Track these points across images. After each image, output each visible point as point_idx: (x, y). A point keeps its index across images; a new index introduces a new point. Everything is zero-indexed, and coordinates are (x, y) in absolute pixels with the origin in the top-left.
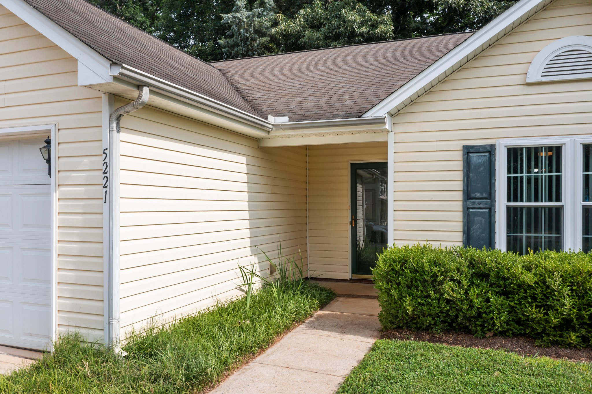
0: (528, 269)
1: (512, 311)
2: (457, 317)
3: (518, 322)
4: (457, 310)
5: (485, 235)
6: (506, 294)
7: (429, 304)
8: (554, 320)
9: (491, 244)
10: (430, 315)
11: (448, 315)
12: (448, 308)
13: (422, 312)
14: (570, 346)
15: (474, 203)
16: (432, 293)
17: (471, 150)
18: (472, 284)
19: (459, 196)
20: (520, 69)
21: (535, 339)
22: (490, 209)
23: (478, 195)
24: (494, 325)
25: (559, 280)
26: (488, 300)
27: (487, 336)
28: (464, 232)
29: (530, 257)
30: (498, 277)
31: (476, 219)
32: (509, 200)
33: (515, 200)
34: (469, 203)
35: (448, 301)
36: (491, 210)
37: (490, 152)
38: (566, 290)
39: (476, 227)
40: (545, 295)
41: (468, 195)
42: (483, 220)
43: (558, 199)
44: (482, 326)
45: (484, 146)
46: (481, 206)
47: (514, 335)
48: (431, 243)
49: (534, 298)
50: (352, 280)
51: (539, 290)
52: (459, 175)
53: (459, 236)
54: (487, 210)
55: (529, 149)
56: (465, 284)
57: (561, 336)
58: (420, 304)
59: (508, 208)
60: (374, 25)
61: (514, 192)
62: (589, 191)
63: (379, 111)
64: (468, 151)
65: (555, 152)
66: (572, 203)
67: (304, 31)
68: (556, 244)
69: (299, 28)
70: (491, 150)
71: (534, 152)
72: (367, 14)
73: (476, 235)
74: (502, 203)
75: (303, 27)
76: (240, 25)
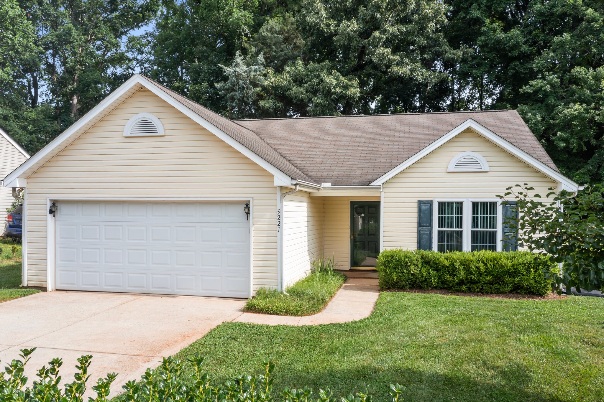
0: (447, 259)
1: (440, 277)
2: (416, 281)
3: (442, 283)
4: (416, 278)
5: (428, 244)
6: (437, 270)
7: (404, 276)
8: (457, 280)
9: (430, 248)
10: (404, 281)
11: (412, 281)
12: (412, 277)
13: (401, 280)
15: (423, 228)
16: (405, 271)
17: (422, 203)
18: (423, 266)
19: (416, 225)
20: (445, 164)
21: (449, 290)
22: (430, 231)
23: (425, 224)
24: (432, 284)
25: (458, 263)
26: (429, 273)
27: (429, 289)
28: (418, 243)
29: (448, 254)
30: (434, 263)
31: (423, 236)
32: (439, 227)
33: (442, 227)
34: (421, 229)
35: (412, 274)
37: (430, 204)
38: (462, 268)
39: (423, 240)
40: (453, 270)
41: (420, 225)
42: (427, 237)
43: (461, 227)
44: (427, 285)
45: (427, 201)
46: (426, 230)
47: (441, 289)
48: (403, 248)
49: (449, 272)
50: (351, 270)
51: (451, 268)
52: (416, 215)
53: (415, 245)
54: (429, 232)
55: (448, 203)
56: (420, 266)
57: (460, 288)
58: (400, 276)
59: (439, 231)
60: (346, 87)
61: (441, 224)
62: (475, 223)
63: (378, 183)
64: (420, 203)
65: (460, 206)
66: (467, 229)
67: (290, 85)
68: (459, 248)
69: (286, 83)
70: (431, 203)
71: (450, 204)
72: (340, 79)
73: (424, 245)
74: (436, 229)
75: (289, 82)
76: (238, 77)
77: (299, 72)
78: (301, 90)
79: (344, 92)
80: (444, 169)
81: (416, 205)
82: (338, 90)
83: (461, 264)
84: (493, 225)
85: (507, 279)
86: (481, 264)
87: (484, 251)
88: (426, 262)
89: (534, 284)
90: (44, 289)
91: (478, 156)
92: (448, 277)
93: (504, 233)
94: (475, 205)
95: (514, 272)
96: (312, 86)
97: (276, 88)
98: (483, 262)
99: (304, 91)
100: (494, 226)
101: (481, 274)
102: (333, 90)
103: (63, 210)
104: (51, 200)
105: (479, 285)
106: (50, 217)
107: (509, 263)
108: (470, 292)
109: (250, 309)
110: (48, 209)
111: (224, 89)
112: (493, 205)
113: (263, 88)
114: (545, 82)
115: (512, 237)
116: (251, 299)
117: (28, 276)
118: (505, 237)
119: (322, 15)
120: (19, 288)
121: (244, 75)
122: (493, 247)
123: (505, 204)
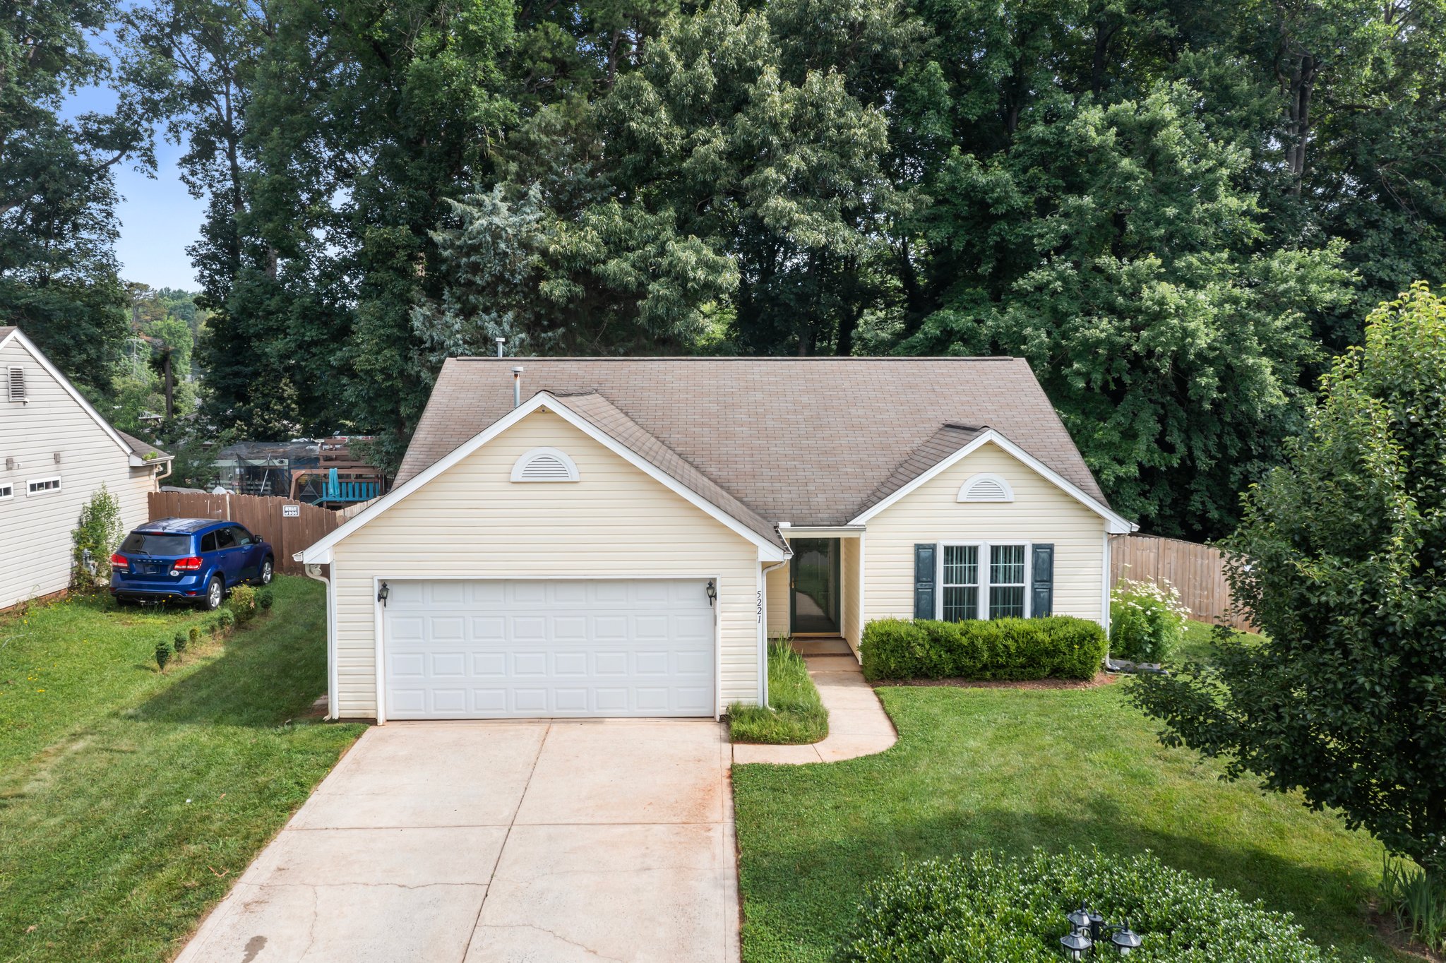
0: (961, 633)
1: (954, 661)
2: (921, 668)
4: (922, 664)
5: (929, 609)
6: (949, 651)
7: (905, 661)
8: (979, 666)
9: (932, 616)
10: (905, 669)
11: (916, 668)
12: (916, 663)
13: (900, 667)
14: (986, 680)
15: (921, 585)
16: (907, 655)
17: (921, 547)
18: (930, 646)
19: (912, 580)
20: (955, 491)
21: (967, 678)
23: (924, 579)
24: (944, 671)
25: (980, 641)
26: (940, 656)
27: (939, 678)
28: (915, 606)
29: (961, 625)
31: (923, 596)
32: (945, 582)
33: (949, 583)
34: (918, 585)
35: (917, 659)
36: (933, 589)
38: (985, 647)
39: (923, 604)
40: (973, 651)
41: (918, 579)
42: (928, 597)
43: (975, 582)
44: (937, 673)
45: (929, 545)
46: (927, 587)
47: (957, 676)
48: (895, 616)
49: (967, 653)
50: (791, 638)
51: (970, 648)
52: (912, 565)
53: (911, 609)
54: (930, 590)
55: (957, 548)
56: (927, 647)
57: (981, 674)
58: (899, 662)
59: (946, 589)
60: (713, 268)
61: (948, 578)
62: (994, 579)
63: (860, 520)
64: (919, 547)
65: (974, 550)
66: (984, 585)
67: (599, 252)
68: (973, 614)
69: (592, 248)
70: (933, 548)
71: (961, 549)
72: (703, 252)
73: (923, 608)
74: (940, 585)
75: (597, 246)
76: (496, 233)
77: (615, 226)
78: (624, 265)
79: (710, 278)
80: (952, 498)
81: (912, 550)
82: (701, 274)
83: (983, 640)
84: (1019, 577)
85: (1044, 660)
86: (1010, 642)
87: (1008, 620)
88: (935, 639)
89: (1078, 666)
91: (998, 478)
92: (967, 662)
93: (1034, 590)
94: (995, 550)
95: (1053, 651)
96: (644, 258)
97: (572, 257)
98: (1013, 638)
99: (629, 269)
100: (1021, 581)
101: (1009, 655)
102: (691, 274)
103: (395, 593)
104: (380, 581)
105: (1008, 670)
106: (378, 606)
107: (1047, 639)
108: (996, 679)
109: (741, 738)
110: (376, 595)
111: (452, 245)
112: (1020, 550)
113: (544, 253)
114: (1054, 274)
115: (1045, 595)
116: (718, 718)
117: (340, 701)
118: (1035, 594)
119: (660, 120)
120: (322, 721)
121: (510, 231)
122: (1019, 613)
123: (1036, 547)
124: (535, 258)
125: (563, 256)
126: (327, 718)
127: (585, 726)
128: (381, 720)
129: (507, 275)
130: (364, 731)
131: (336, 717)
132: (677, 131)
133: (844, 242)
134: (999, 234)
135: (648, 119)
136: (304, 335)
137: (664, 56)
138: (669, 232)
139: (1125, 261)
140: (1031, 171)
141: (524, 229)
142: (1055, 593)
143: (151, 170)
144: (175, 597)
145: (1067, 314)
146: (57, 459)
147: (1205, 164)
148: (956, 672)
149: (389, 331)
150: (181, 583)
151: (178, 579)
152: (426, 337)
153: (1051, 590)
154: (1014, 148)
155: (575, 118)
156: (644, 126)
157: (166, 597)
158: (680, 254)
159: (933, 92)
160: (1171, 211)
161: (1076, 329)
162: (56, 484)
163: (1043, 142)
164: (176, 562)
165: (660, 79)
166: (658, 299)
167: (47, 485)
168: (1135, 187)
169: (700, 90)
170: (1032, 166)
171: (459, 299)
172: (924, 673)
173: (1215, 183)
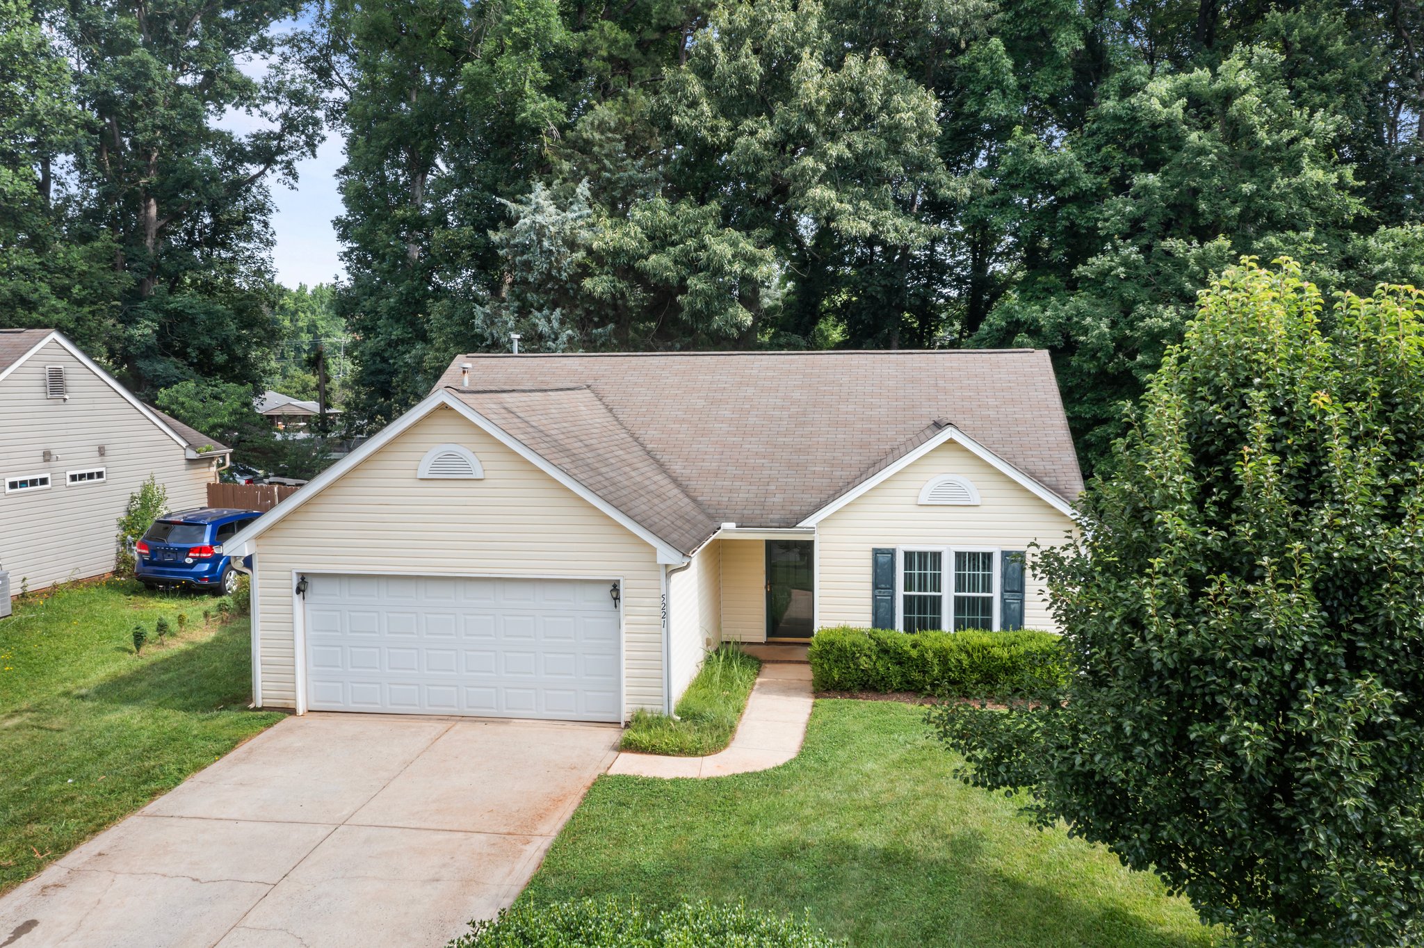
0: (914, 646)
1: (903, 675)
2: (868, 680)
3: (908, 682)
4: (868, 676)
5: (888, 616)
6: (900, 663)
7: (850, 673)
8: (929, 680)
9: (892, 626)
10: (850, 680)
11: (862, 680)
12: (862, 675)
13: (845, 678)
15: (880, 592)
16: (852, 665)
17: (879, 552)
18: (878, 657)
19: (869, 586)
20: (915, 493)
21: (917, 693)
22: (892, 597)
23: (883, 586)
24: (892, 685)
25: (932, 655)
26: (888, 669)
27: (888, 692)
28: (873, 616)
29: (917, 636)
30: (895, 652)
31: (881, 604)
32: (905, 590)
33: (910, 590)
34: (877, 592)
35: (863, 670)
38: (936, 661)
39: (881, 610)
40: (923, 664)
41: (876, 586)
42: (887, 605)
43: (939, 591)
44: (885, 686)
45: (888, 549)
46: (886, 594)
47: (905, 691)
48: (849, 623)
49: (917, 667)
50: (767, 643)
51: (920, 661)
52: (869, 570)
53: (869, 617)
54: (889, 598)
55: (920, 554)
56: (874, 658)
57: (932, 690)
58: (843, 673)
59: (905, 596)
60: (752, 261)
61: (908, 586)
62: (960, 586)
63: (807, 524)
64: (877, 552)
65: (937, 557)
66: (948, 594)
67: (642, 247)
68: (936, 625)
69: (635, 244)
70: (892, 553)
71: (923, 555)
72: (741, 245)
73: (882, 617)
74: (900, 592)
75: (640, 242)
76: (540, 231)
77: (660, 221)
78: (665, 260)
79: (747, 271)
80: (913, 500)
81: (869, 555)
82: (737, 267)
83: (935, 654)
84: (987, 587)
85: (1002, 677)
86: (963, 656)
87: (970, 632)
88: (884, 650)
90: (292, 711)
91: (962, 480)
92: (916, 676)
93: (1003, 600)
94: (959, 555)
95: (1011, 668)
96: (686, 253)
97: (617, 252)
98: (967, 652)
99: (670, 264)
100: (989, 591)
101: (964, 671)
102: (727, 268)
103: (315, 587)
104: (298, 574)
105: (961, 686)
106: (297, 599)
107: (1006, 655)
109: (629, 746)
110: (295, 588)
111: (508, 245)
112: (988, 557)
113: (590, 251)
114: (1117, 260)
115: (1015, 606)
116: (623, 725)
117: (263, 691)
118: (1005, 606)
119: (702, 114)
120: (248, 709)
121: (552, 229)
122: (987, 625)
123: (1005, 554)
124: (580, 255)
125: (608, 253)
126: (252, 706)
127: (490, 727)
128: (301, 709)
129: (554, 272)
130: (280, 720)
131: (259, 706)
132: (724, 123)
133: (896, 230)
134: (1068, 218)
135: (691, 112)
136: (390, 334)
137: (709, 48)
138: (711, 225)
139: (1195, 243)
140: (1104, 150)
141: (567, 227)
142: (1027, 605)
143: (292, 181)
144: (189, 584)
145: (1135, 302)
146: (102, 451)
147: (1286, 135)
148: (906, 686)
149: (456, 329)
150: (195, 569)
151: (192, 566)
152: (486, 335)
153: (1022, 601)
154: (1086, 127)
155: (631, 115)
156: (687, 120)
157: (180, 583)
158: (715, 247)
159: (995, 70)
160: (1247, 188)
161: (1142, 318)
162: (100, 475)
163: (1117, 118)
164: (190, 550)
165: (705, 72)
166: (697, 293)
167: (91, 476)
168: (1206, 162)
169: (745, 80)
170: (1106, 143)
171: (518, 298)
172: (871, 686)
173: (1299, 155)
